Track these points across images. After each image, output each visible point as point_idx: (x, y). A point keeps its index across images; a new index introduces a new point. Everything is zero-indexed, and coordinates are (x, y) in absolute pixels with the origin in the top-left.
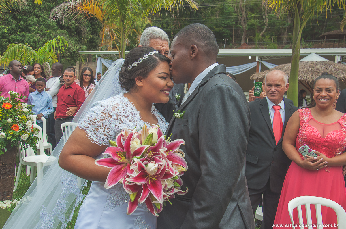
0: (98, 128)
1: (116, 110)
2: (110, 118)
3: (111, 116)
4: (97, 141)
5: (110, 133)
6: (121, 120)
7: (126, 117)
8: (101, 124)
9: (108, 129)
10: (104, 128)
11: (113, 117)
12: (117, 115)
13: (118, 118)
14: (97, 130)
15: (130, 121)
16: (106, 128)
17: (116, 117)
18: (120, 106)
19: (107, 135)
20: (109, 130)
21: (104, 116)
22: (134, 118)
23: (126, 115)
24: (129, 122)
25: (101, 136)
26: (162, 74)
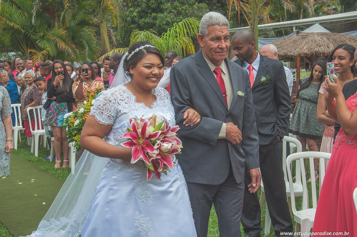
0: (103, 112)
1: (114, 96)
2: (110, 103)
3: (110, 101)
4: (103, 121)
5: (112, 115)
6: (118, 103)
7: (122, 100)
8: (104, 108)
9: (110, 111)
10: (107, 111)
11: (112, 102)
12: (115, 100)
13: (117, 102)
14: (102, 113)
15: (126, 103)
16: (109, 111)
17: (115, 102)
18: (117, 93)
19: (110, 116)
20: (111, 112)
21: (105, 101)
22: (130, 101)
23: (123, 99)
24: (125, 104)
25: (106, 117)
26: (146, 64)
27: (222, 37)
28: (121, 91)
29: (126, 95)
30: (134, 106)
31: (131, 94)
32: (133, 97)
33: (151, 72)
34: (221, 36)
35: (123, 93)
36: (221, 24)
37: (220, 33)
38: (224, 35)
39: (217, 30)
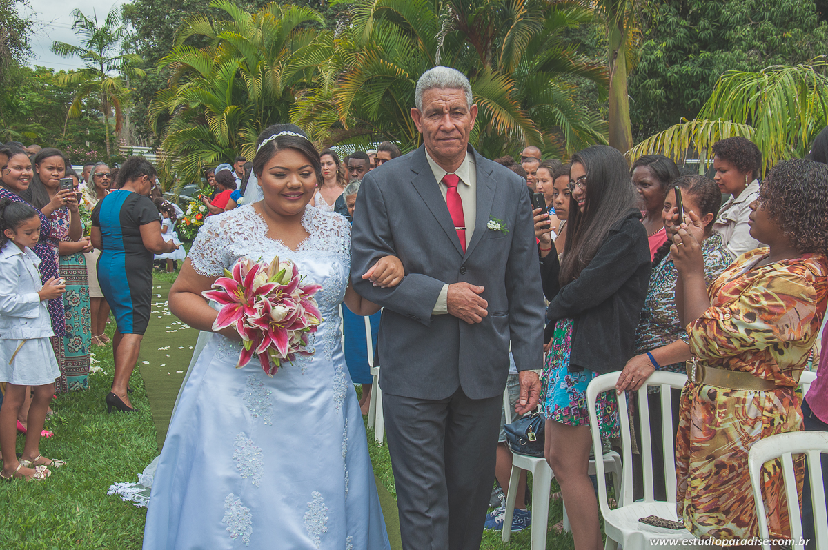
0: (203, 253)
1: (226, 226)
2: (216, 238)
3: (217, 235)
4: (204, 271)
5: (219, 259)
6: (231, 239)
7: (239, 234)
8: (206, 248)
9: (215, 254)
10: (211, 252)
11: (221, 237)
12: (226, 233)
13: (228, 237)
14: (203, 255)
15: (245, 239)
16: (213, 252)
17: (225, 236)
18: (233, 220)
19: (215, 261)
20: (217, 254)
21: (210, 235)
22: (254, 235)
23: (240, 232)
24: (243, 241)
25: (208, 264)
26: (275, 169)
27: (444, 109)
28: (243, 217)
29: (249, 224)
30: (259, 244)
31: (261, 222)
32: (263, 228)
33: (286, 184)
34: (443, 107)
35: (244, 220)
36: (443, 85)
37: (441, 101)
38: (448, 105)
39: (434, 97)
